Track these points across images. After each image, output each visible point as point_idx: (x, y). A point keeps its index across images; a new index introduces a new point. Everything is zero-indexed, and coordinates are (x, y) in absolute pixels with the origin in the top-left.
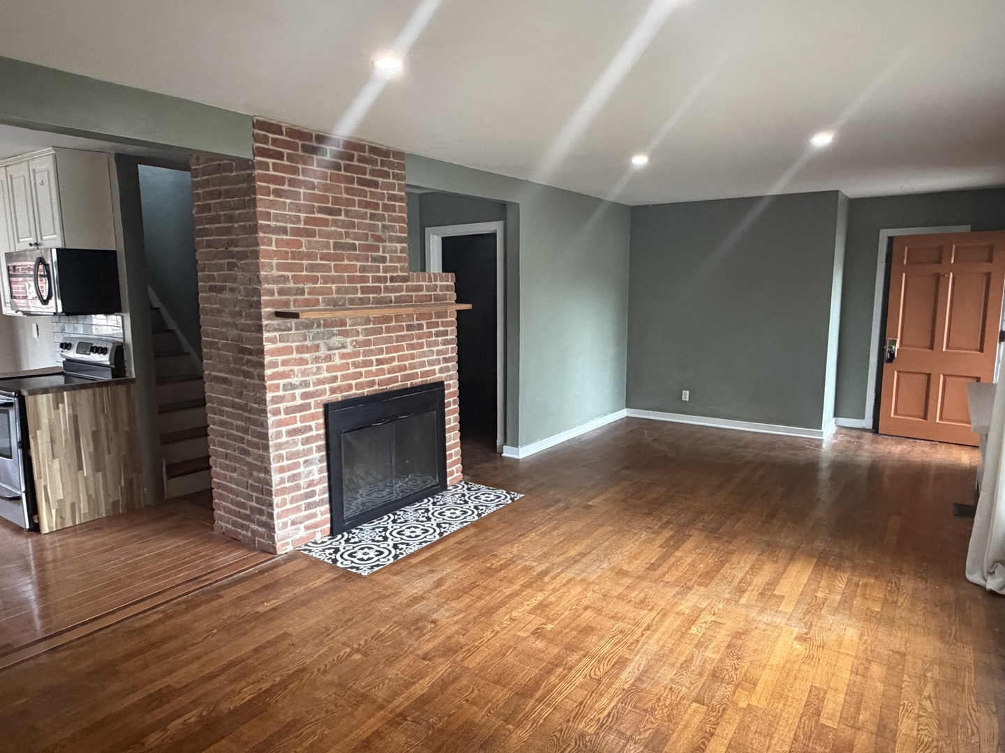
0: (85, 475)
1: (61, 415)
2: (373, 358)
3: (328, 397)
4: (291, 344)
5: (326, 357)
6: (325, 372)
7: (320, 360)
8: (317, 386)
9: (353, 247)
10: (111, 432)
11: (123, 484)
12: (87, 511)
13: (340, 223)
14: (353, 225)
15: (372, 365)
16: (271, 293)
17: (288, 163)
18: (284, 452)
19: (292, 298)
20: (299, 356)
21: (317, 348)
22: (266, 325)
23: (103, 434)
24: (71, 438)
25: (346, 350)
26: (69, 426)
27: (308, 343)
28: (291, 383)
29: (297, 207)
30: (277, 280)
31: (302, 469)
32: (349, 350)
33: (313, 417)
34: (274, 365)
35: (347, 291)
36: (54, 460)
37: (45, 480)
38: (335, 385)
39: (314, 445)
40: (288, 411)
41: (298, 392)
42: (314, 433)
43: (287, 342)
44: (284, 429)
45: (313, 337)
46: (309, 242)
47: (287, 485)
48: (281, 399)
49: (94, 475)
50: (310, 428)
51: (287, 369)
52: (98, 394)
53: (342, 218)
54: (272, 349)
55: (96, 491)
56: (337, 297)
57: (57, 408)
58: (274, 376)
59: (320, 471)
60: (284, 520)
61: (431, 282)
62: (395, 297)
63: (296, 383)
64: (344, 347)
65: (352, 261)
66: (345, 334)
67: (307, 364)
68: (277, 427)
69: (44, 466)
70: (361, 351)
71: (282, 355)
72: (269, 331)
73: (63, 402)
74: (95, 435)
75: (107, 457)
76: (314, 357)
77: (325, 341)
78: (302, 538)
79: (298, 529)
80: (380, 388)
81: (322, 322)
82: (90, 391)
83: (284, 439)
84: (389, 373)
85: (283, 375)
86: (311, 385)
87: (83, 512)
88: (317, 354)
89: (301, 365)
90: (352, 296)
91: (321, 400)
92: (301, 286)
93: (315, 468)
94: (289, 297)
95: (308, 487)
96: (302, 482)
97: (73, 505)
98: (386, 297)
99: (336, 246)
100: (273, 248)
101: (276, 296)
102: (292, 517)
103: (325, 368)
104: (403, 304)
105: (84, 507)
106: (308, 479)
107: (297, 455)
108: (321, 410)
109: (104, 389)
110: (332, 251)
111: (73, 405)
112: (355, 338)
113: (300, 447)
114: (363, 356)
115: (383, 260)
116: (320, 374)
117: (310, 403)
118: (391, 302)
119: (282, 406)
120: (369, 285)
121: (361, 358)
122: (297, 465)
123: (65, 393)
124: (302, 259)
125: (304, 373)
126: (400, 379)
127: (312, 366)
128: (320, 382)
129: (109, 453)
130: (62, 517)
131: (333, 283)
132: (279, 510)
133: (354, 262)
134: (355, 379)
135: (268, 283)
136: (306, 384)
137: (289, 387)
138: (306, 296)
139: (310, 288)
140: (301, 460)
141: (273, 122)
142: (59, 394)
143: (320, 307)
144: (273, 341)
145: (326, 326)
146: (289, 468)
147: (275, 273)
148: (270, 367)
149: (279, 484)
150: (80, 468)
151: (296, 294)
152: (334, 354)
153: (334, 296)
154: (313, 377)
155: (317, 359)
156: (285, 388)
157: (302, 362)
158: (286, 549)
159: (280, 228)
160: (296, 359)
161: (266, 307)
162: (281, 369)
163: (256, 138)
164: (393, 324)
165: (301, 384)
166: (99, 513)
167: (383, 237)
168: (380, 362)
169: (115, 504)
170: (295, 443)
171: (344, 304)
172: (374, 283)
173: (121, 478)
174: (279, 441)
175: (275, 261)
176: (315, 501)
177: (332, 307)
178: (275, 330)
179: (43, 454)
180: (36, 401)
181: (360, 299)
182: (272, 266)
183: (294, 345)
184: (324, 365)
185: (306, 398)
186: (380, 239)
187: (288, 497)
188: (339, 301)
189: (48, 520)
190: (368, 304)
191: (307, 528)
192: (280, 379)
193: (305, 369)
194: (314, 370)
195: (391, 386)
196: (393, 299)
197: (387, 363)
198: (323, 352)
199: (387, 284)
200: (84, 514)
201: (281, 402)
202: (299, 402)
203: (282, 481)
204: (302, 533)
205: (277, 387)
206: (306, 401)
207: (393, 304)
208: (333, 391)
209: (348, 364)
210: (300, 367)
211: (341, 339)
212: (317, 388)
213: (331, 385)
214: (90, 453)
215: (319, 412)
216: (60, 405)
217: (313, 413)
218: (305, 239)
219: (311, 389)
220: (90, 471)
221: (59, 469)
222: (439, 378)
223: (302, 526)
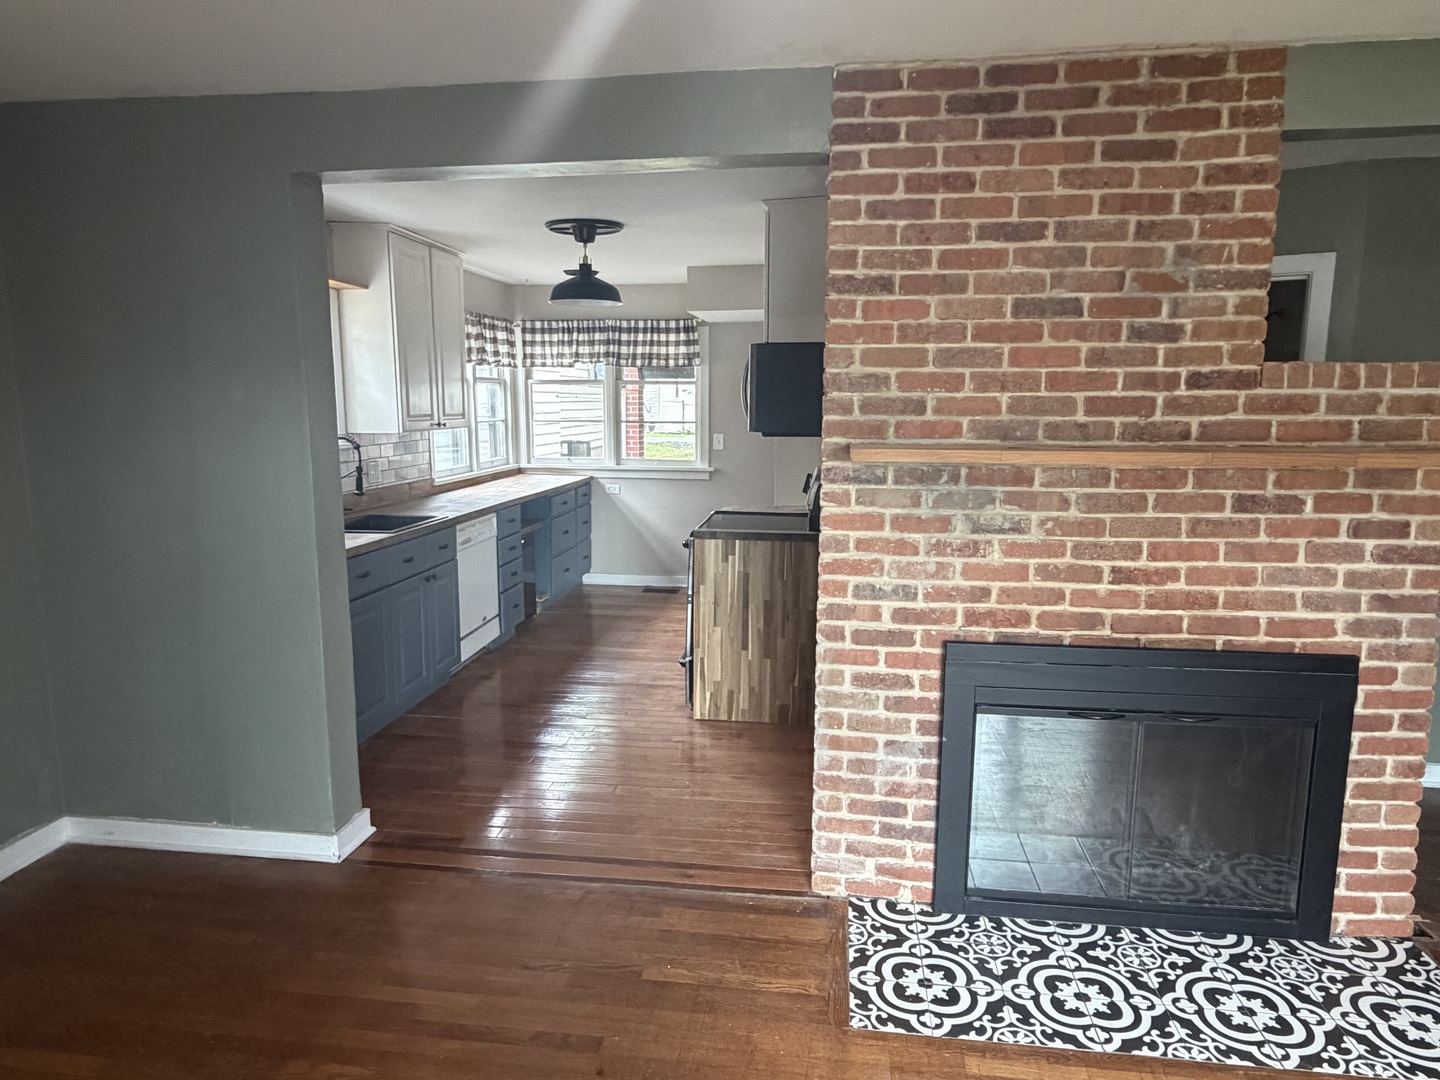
0: (750, 658)
1: (730, 568)
2: (1106, 565)
3: (957, 628)
4: (882, 511)
5: (967, 545)
6: (958, 575)
7: (949, 550)
8: (933, 601)
9: (1075, 307)
10: (790, 606)
11: (796, 685)
12: (746, 707)
13: (1036, 256)
14: (1079, 257)
15: (1098, 580)
16: (846, 408)
17: (910, 145)
18: (845, 713)
19: (892, 420)
20: (897, 535)
21: (945, 524)
22: (828, 470)
23: (779, 606)
24: (738, 603)
25: (1025, 537)
26: (738, 589)
27: (924, 512)
28: (874, 587)
29: (922, 232)
30: (856, 384)
31: (880, 755)
32: (1035, 536)
33: (917, 661)
34: (840, 545)
35: (1039, 407)
36: (715, 629)
37: (703, 652)
38: (981, 606)
39: (914, 718)
40: (858, 636)
41: (887, 607)
42: (916, 693)
43: (872, 504)
44: (849, 670)
45: (934, 502)
46: (947, 304)
47: (844, 774)
48: (848, 613)
49: (761, 662)
50: (908, 683)
51: (866, 556)
52: (777, 551)
53: (1049, 242)
54: (838, 515)
55: (760, 682)
56: (1011, 421)
57: (727, 561)
58: (836, 567)
59: (923, 771)
60: (835, 836)
61: (1356, 386)
62: (1202, 425)
63: (885, 588)
64: (1017, 528)
65: (1066, 339)
66: (1029, 502)
67: (917, 553)
68: (833, 662)
69: (704, 632)
70: (1069, 545)
71: (858, 529)
72: (833, 481)
73: (734, 554)
74: (769, 607)
75: (779, 641)
76: (934, 541)
77: (968, 512)
78: (865, 884)
79: (862, 864)
80: (1115, 635)
81: (964, 472)
82: (769, 543)
83: (847, 688)
84: (1150, 606)
85: (856, 568)
86: (920, 597)
87: (741, 707)
88: (942, 536)
89: (900, 554)
90: (1059, 419)
91: (938, 632)
92: (916, 395)
93: (913, 762)
94: (885, 417)
95: (888, 794)
96: (878, 780)
97: (731, 693)
98: (1169, 423)
99: (1019, 308)
100: (858, 320)
101: (857, 415)
102: (854, 837)
103: (959, 568)
104: (1230, 445)
105: (743, 700)
106: (890, 779)
107: (873, 724)
108: (937, 651)
109: (787, 544)
110: (1009, 319)
111: (745, 559)
112: (1055, 514)
113: (881, 712)
114: (1073, 556)
115: (1172, 333)
116: (945, 578)
117: (912, 633)
118: (1186, 436)
119: (849, 626)
120: (1114, 393)
121: (1068, 559)
122: (871, 745)
123: (737, 541)
124: (926, 340)
125: (903, 571)
126: (1185, 626)
127: (926, 559)
128: (948, 595)
129: (783, 637)
130: (716, 705)
131: (1003, 389)
132: (825, 814)
133: (1072, 343)
134: (1040, 604)
135: (840, 389)
136: (909, 594)
137: (868, 592)
138: (929, 416)
139: (939, 400)
140: (881, 738)
141: (879, 66)
142: (730, 542)
143: (963, 440)
144: (842, 499)
145: (972, 480)
146: (852, 746)
147: (857, 369)
148: (828, 549)
149: (828, 768)
150: (745, 647)
151: (903, 412)
152: (989, 542)
153: (1005, 417)
154: (926, 582)
155: (939, 548)
156: (859, 592)
157: (902, 548)
158: (833, 890)
159: (875, 280)
160: (888, 541)
161: (830, 435)
162: (852, 555)
163: (839, 109)
164: (1189, 489)
165: (895, 591)
166: (761, 715)
167: (1178, 278)
168: (1119, 576)
169: (783, 709)
170: (871, 703)
171: (1032, 436)
172: (1133, 389)
173: (795, 676)
174: (835, 688)
175: (858, 347)
176: (903, 827)
177: (997, 442)
178: (847, 480)
179: (704, 617)
180: (703, 548)
181: (1082, 426)
182: (852, 357)
183: (888, 512)
184: (958, 562)
185: (906, 621)
186: (1167, 283)
187: (845, 798)
188: (1015, 430)
189: (701, 705)
190: (1108, 437)
191: (881, 870)
192: (849, 574)
193: (908, 563)
194: (932, 568)
195: (1153, 636)
196: (1194, 430)
197: (1148, 582)
198: (959, 533)
199: (1177, 393)
200: (743, 710)
201: (846, 618)
202: (887, 624)
203: (835, 764)
204: (868, 873)
205: (841, 589)
206: (905, 627)
207: (1191, 443)
208: (972, 618)
209: (1026, 567)
210: (898, 558)
211: (1015, 512)
212: (933, 605)
213: (969, 605)
214: (759, 630)
215: (932, 655)
216: (730, 557)
217: (917, 654)
218: (936, 297)
219: (920, 604)
220: (756, 656)
221: (719, 640)
222: (1343, 645)
223: (871, 863)
